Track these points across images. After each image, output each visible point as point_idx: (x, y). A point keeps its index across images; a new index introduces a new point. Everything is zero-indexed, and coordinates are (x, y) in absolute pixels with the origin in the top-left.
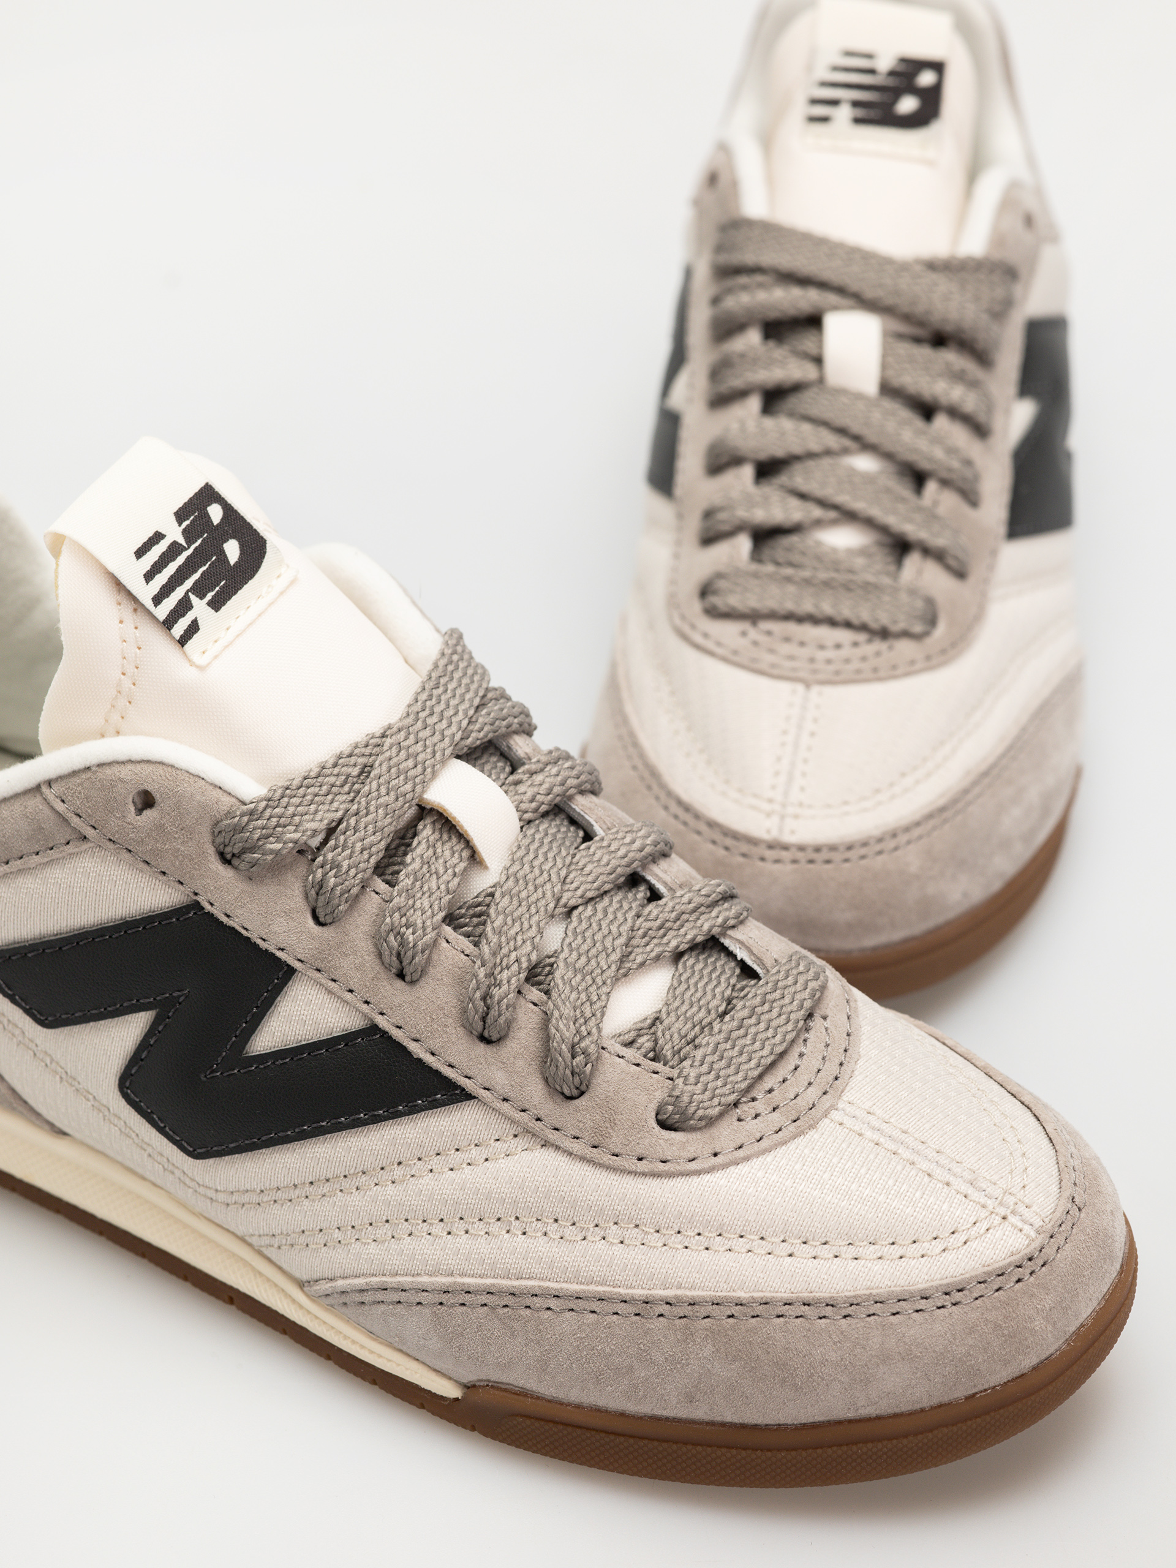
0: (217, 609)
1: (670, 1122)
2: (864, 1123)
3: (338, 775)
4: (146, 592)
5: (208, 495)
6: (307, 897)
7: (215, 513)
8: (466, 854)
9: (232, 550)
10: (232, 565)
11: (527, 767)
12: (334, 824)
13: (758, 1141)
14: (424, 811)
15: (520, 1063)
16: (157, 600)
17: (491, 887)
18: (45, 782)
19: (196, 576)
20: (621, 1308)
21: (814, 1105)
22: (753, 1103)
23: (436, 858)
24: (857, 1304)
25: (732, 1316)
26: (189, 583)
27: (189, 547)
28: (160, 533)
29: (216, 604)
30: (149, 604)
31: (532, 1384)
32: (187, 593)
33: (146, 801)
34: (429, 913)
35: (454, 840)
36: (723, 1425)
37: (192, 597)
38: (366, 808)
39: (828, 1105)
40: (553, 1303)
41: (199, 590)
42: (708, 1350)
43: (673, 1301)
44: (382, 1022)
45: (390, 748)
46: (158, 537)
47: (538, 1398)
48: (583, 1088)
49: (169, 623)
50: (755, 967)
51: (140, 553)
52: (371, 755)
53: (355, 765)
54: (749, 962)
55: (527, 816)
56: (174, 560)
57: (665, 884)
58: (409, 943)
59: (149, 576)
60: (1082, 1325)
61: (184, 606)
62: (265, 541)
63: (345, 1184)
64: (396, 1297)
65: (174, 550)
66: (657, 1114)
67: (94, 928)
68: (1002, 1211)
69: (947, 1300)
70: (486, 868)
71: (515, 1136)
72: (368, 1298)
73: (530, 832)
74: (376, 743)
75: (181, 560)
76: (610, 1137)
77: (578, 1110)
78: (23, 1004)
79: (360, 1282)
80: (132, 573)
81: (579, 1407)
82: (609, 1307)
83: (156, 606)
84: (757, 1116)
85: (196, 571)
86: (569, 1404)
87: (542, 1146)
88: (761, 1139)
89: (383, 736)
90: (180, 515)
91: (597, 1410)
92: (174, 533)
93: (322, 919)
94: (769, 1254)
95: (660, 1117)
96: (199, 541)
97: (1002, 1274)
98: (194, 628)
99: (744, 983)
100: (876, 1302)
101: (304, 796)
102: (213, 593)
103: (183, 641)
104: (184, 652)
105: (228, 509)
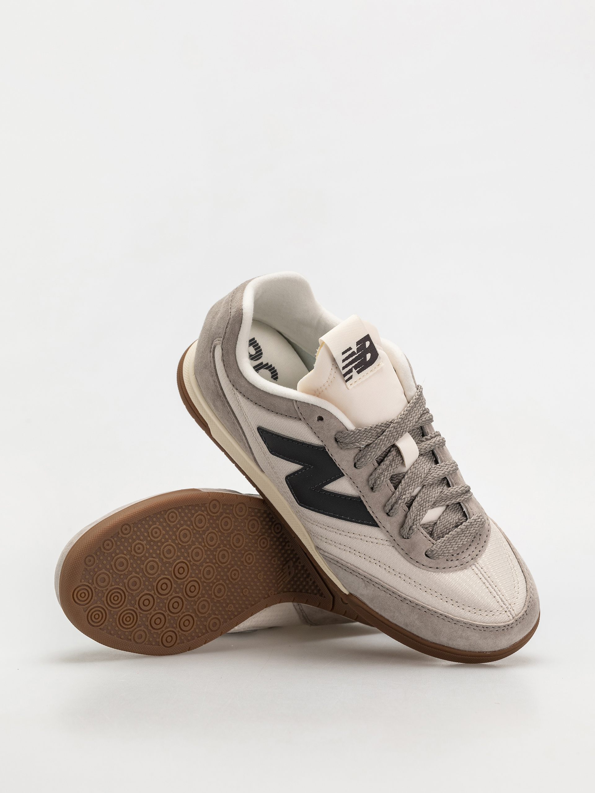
0: (358, 373)
1: (428, 555)
2: (479, 571)
3: (375, 431)
4: (341, 365)
5: (367, 338)
6: (354, 459)
7: (368, 344)
8: (401, 461)
9: (368, 356)
10: (367, 361)
11: (426, 437)
12: (369, 444)
13: (450, 568)
14: (394, 446)
15: (395, 524)
16: (344, 368)
17: (405, 473)
18: (295, 400)
19: (356, 363)
20: (398, 597)
21: (468, 562)
22: (452, 556)
23: (393, 461)
24: (459, 622)
25: (426, 612)
26: (354, 365)
27: (357, 353)
28: (351, 348)
29: (359, 372)
30: (341, 369)
31: (367, 602)
32: (352, 368)
33: (321, 419)
34: (386, 477)
35: (400, 457)
36: (413, 634)
37: (353, 369)
38: (379, 443)
39: (472, 563)
40: (381, 587)
41: (355, 367)
42: (416, 617)
43: (412, 602)
44: (362, 499)
45: (392, 428)
46: (350, 349)
47: (368, 606)
48: (409, 537)
49: (345, 375)
50: (467, 514)
51: (343, 353)
52: (385, 427)
53: (380, 429)
54: (466, 513)
55: (421, 453)
56: (352, 357)
57: (452, 482)
58: (377, 483)
59: (344, 361)
60: (516, 643)
61: (350, 371)
62: (378, 355)
63: (337, 531)
64: (340, 565)
65: (353, 353)
66: (426, 552)
67: (294, 439)
68: (506, 610)
69: (482, 629)
70: (405, 467)
71: (387, 541)
72: (332, 561)
73: (421, 458)
74: (388, 425)
75: (354, 357)
76: (411, 553)
77: (406, 542)
78: (267, 445)
79: (332, 557)
80: (339, 358)
81: (377, 613)
82: (394, 595)
83: (343, 370)
84: (452, 560)
85: (357, 361)
86: (375, 611)
87: (393, 546)
88: (451, 567)
89: (391, 422)
90: (358, 343)
91: (381, 616)
92: (355, 349)
93: (357, 466)
94: (441, 599)
95: (426, 553)
96: (361, 352)
97: (499, 627)
98: (351, 378)
99: (463, 518)
100: (464, 623)
101: (364, 434)
102: (359, 369)
103: (347, 381)
104: (346, 384)
105: (372, 343)
